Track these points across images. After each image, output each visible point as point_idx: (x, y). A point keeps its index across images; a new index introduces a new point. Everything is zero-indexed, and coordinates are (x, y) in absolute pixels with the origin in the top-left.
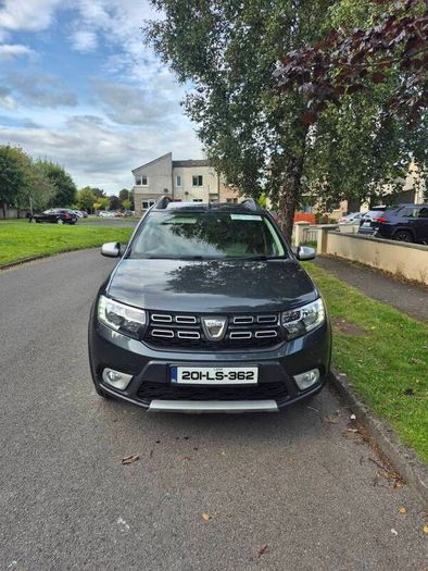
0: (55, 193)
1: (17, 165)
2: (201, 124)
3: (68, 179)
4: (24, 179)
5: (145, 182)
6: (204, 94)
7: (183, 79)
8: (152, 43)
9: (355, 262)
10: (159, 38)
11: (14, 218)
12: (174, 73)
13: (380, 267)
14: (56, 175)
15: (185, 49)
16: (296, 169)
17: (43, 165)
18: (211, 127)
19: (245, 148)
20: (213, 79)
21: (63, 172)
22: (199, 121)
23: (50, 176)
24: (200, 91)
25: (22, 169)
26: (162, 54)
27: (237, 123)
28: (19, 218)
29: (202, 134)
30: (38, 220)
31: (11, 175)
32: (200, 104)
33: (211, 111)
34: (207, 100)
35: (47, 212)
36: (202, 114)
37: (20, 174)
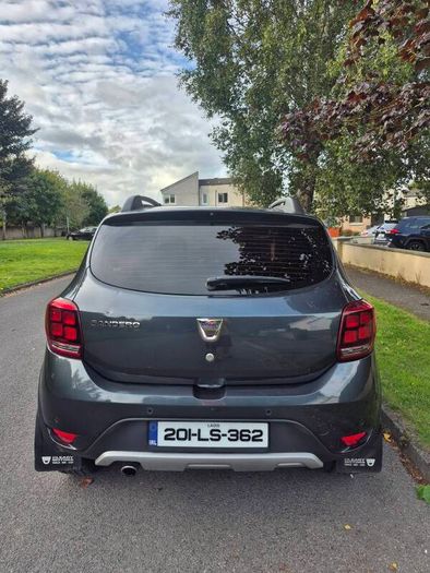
0: (88, 213)
1: (56, 186)
2: (226, 152)
3: (100, 199)
4: (62, 200)
5: (173, 201)
6: (228, 127)
7: (210, 115)
8: (184, 86)
9: (365, 269)
10: (190, 81)
11: (50, 237)
12: (203, 110)
13: (385, 272)
14: (90, 195)
15: (213, 91)
16: (308, 188)
17: (77, 187)
18: (235, 154)
19: (264, 170)
20: (236, 115)
21: (96, 193)
22: (224, 149)
23: (84, 196)
24: (225, 124)
25: (60, 191)
26: (192, 95)
27: (257, 150)
28: (55, 236)
29: (227, 160)
30: (74, 238)
31: (50, 197)
32: (225, 135)
33: (234, 141)
34: (231, 131)
35: (83, 230)
36: (227, 142)
37: (58, 196)
